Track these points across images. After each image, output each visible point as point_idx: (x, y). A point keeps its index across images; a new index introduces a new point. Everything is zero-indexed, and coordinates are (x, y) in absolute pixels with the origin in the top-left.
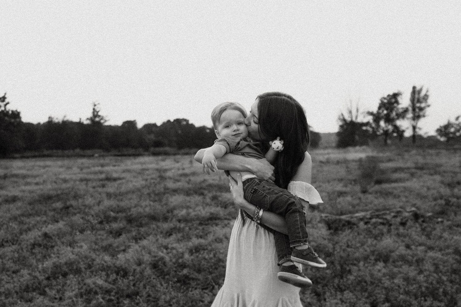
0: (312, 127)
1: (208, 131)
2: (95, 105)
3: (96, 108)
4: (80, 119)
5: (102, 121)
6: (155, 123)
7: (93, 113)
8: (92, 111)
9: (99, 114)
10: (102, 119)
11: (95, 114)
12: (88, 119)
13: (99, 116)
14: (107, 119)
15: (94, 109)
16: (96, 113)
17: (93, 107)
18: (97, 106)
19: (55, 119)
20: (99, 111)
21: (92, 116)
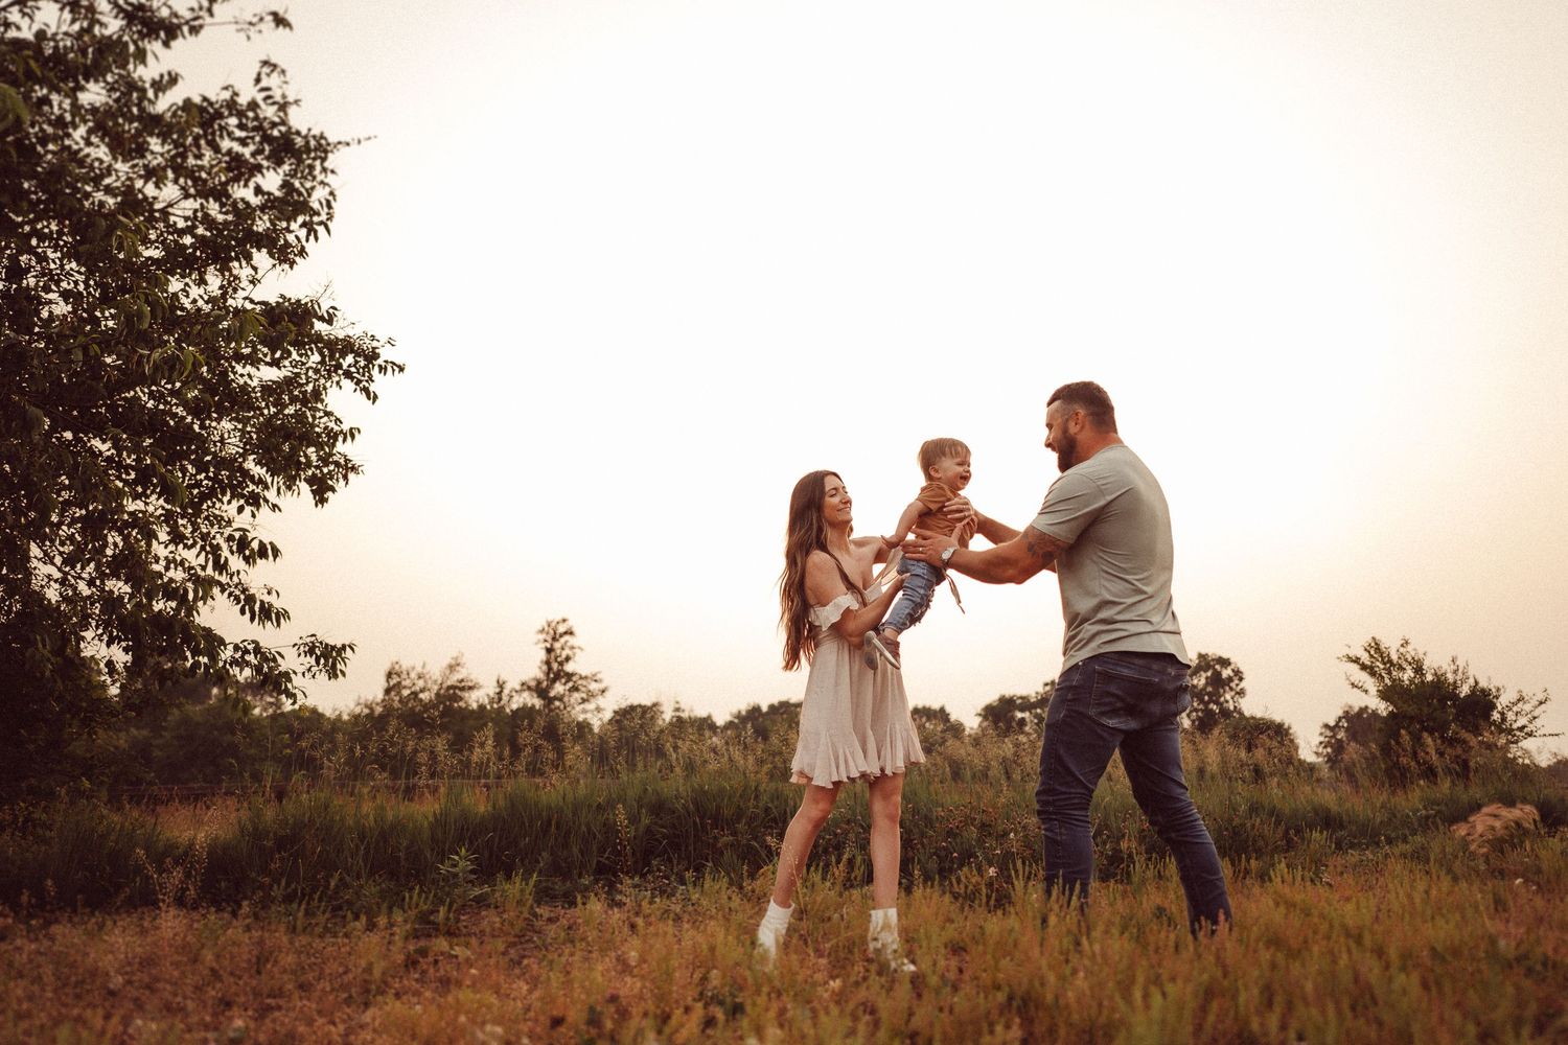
2: (554, 639)
3: (557, 645)
6: (709, 717)
7: (548, 663)
8: (543, 655)
9: (569, 667)
10: (574, 689)
11: (556, 669)
12: (525, 686)
13: (569, 676)
15: (549, 651)
16: (555, 666)
17: (549, 646)
18: (562, 640)
19: (413, 675)
20: (568, 659)
21: (541, 676)
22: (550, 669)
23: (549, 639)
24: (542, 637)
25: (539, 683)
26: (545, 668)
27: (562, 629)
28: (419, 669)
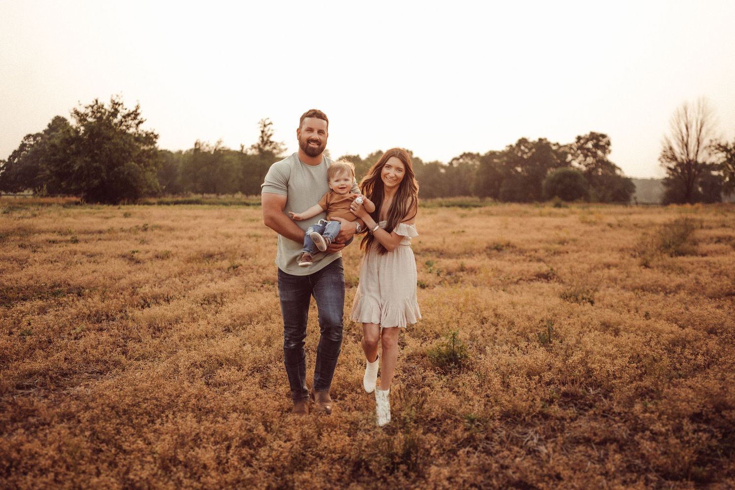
0: (619, 169)
1: (443, 171)
2: (265, 126)
3: (266, 129)
4: (243, 147)
5: (275, 151)
6: (358, 156)
7: (262, 137)
8: (260, 134)
9: (271, 139)
10: (274, 148)
11: (265, 140)
12: (253, 147)
13: (271, 142)
14: (282, 147)
15: (263, 132)
16: (265, 139)
17: (262, 129)
18: (268, 127)
19: (205, 145)
20: (271, 135)
21: (260, 142)
22: (263, 141)
23: (263, 125)
24: (260, 125)
25: (259, 145)
26: (261, 139)
27: (267, 123)
28: (206, 143)
